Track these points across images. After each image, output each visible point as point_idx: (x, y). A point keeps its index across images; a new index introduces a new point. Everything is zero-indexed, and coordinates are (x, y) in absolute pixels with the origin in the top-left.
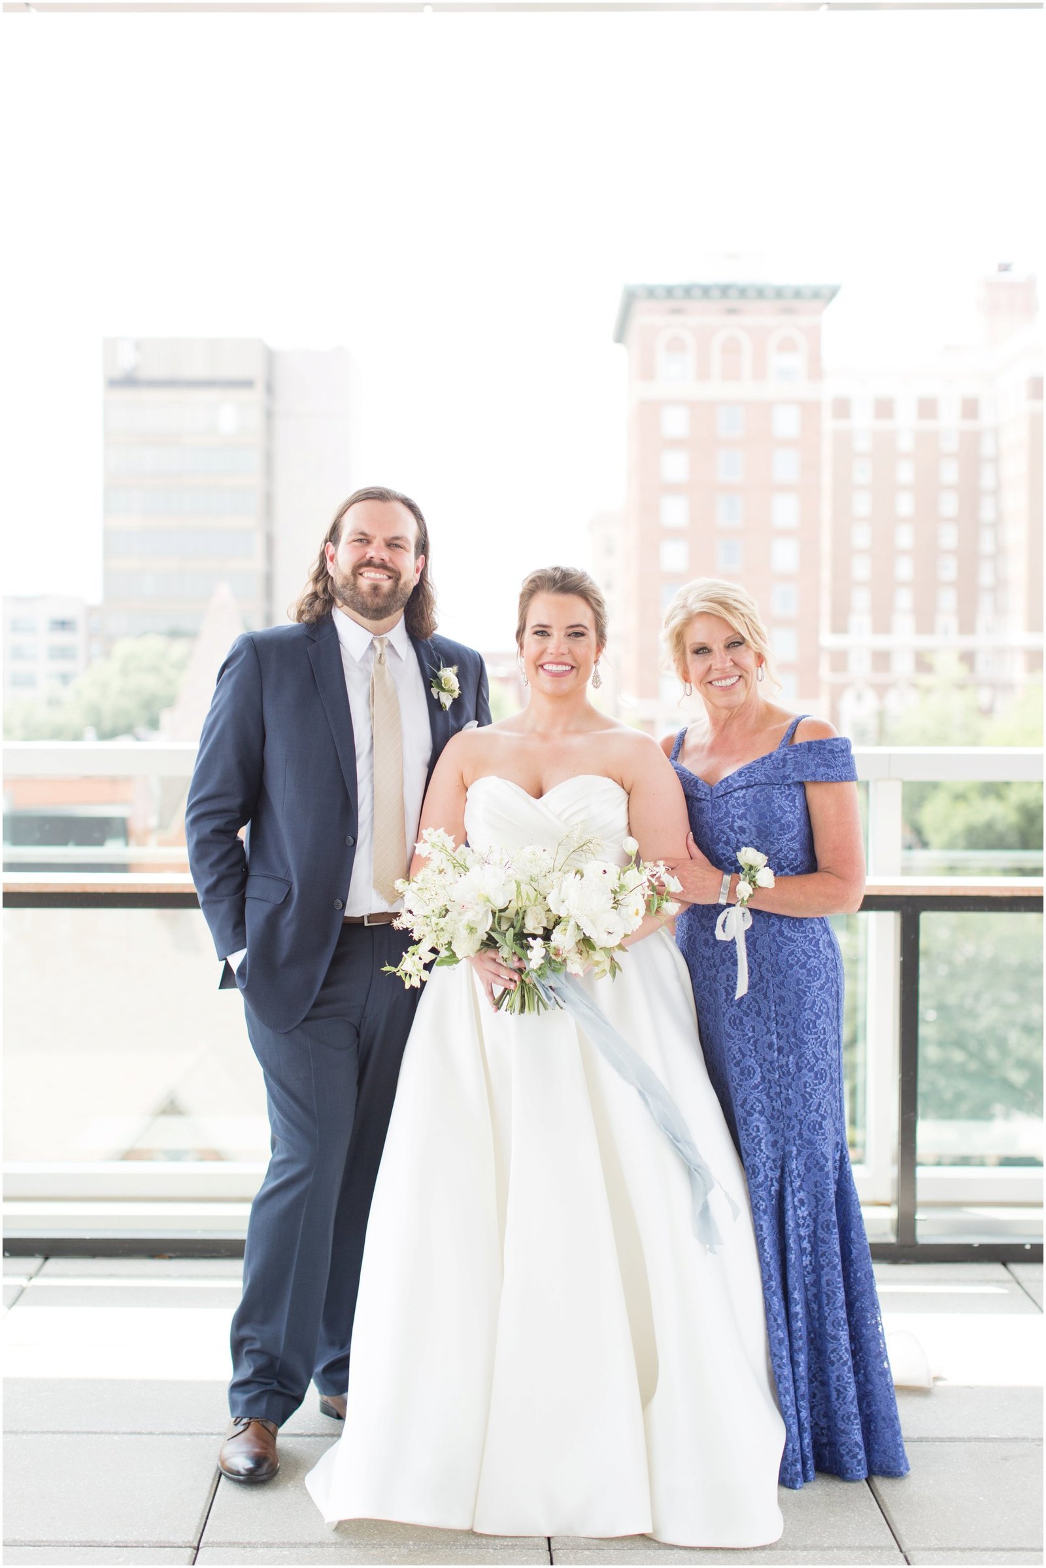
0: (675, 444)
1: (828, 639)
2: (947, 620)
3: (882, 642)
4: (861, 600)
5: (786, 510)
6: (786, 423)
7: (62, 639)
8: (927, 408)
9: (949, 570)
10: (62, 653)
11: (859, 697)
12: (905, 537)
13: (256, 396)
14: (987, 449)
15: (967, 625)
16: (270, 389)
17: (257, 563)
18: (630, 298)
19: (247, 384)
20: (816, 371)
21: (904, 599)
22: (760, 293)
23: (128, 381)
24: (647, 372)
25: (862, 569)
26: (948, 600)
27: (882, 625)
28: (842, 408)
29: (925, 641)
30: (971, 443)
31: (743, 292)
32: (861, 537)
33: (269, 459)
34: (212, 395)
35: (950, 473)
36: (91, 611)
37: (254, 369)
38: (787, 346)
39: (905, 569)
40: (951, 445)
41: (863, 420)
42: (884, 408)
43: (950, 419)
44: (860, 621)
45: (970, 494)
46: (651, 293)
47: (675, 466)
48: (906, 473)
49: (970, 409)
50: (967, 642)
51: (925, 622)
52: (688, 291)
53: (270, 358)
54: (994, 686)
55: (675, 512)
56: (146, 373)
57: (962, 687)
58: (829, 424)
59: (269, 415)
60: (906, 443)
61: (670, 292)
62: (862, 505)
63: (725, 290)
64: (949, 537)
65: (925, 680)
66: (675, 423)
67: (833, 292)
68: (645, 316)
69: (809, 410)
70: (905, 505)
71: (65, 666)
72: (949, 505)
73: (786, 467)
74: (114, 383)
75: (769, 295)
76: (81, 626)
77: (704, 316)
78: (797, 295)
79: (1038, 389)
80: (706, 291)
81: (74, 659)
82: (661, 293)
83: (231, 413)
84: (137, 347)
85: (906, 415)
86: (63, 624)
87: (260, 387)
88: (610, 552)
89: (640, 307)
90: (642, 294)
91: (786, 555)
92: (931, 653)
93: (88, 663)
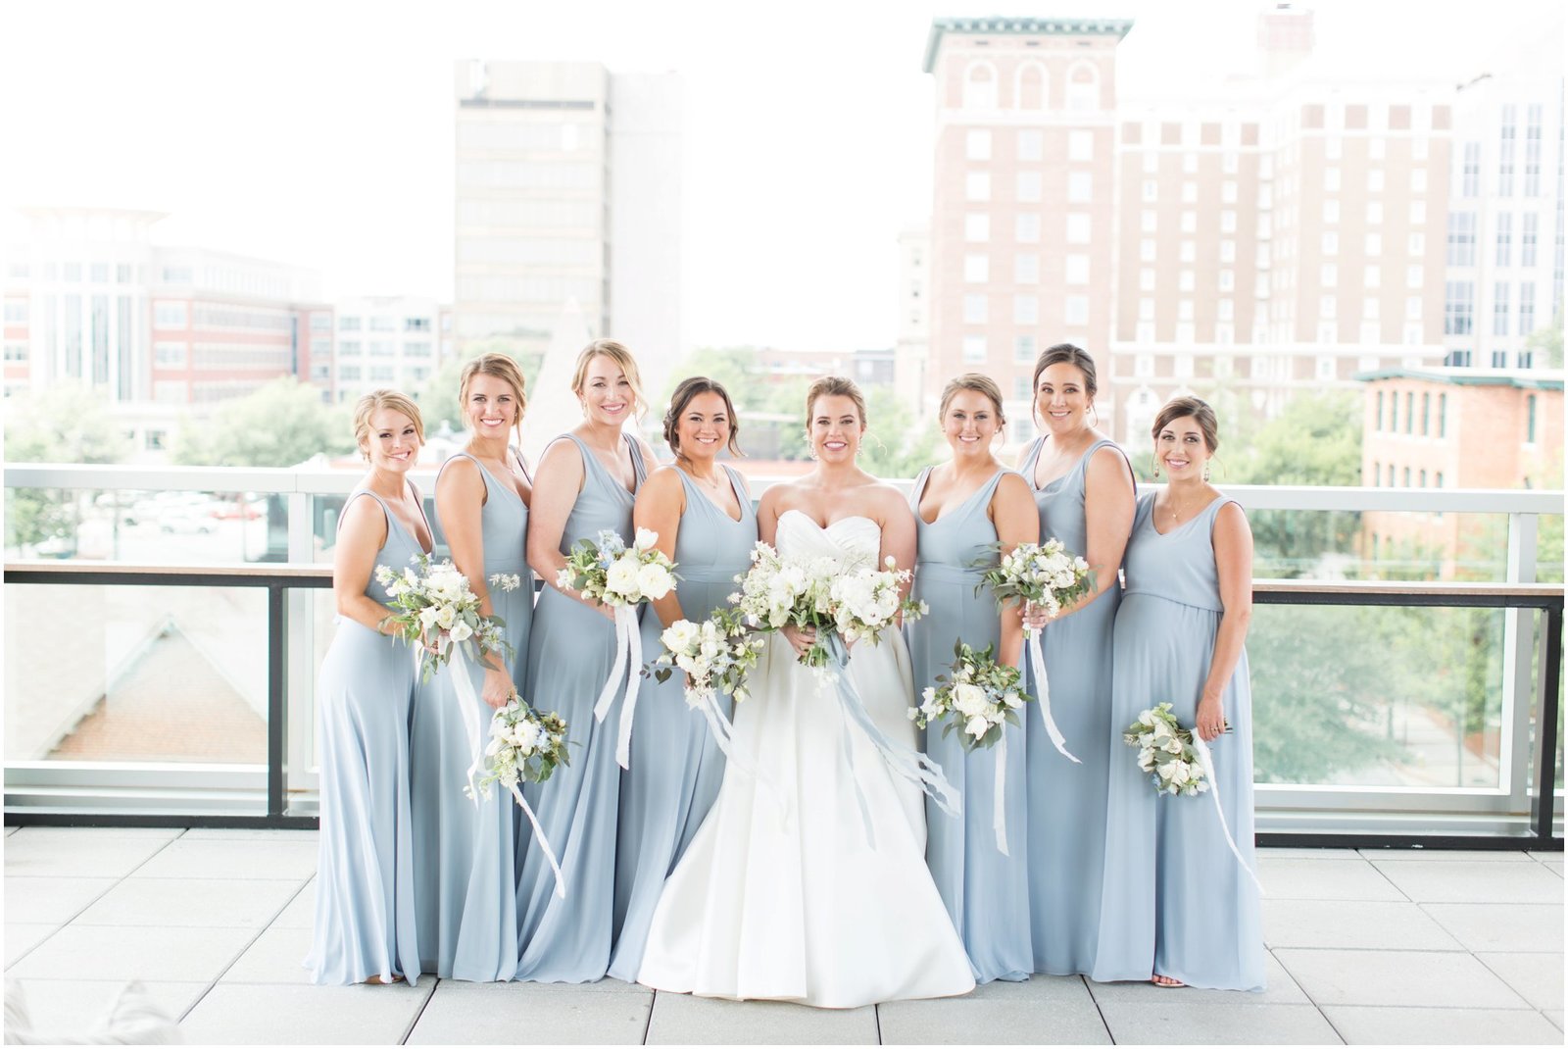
0: (980, 165)
1: (1115, 345)
2: (1225, 329)
3: (1165, 348)
4: (1147, 309)
5: (1079, 228)
6: (1081, 147)
7: (417, 336)
8: (1211, 133)
9: (1227, 283)
10: (417, 349)
11: (1144, 396)
12: (1188, 252)
13: (597, 116)
14: (1266, 172)
15: (1243, 334)
16: (608, 110)
17: (597, 271)
18: (940, 30)
19: (588, 105)
20: (1108, 99)
21: (1186, 309)
22: (1059, 28)
23: (480, 102)
24: (954, 100)
25: (1148, 281)
26: (1226, 310)
27: (1166, 332)
28: (1133, 132)
29: (1205, 349)
30: (1251, 164)
31: (1042, 27)
32: (1148, 252)
33: (607, 172)
34: (557, 115)
35: (1230, 193)
36: (443, 312)
37: (596, 94)
38: (1082, 76)
39: (1187, 282)
40: (1231, 167)
41: (1151, 144)
42: (1171, 133)
43: (1231, 144)
44: (1146, 330)
45: (1249, 212)
46: (958, 27)
47: (979, 186)
48: (1190, 194)
49: (1250, 134)
50: (1243, 349)
51: (1205, 329)
52: (992, 26)
53: (609, 81)
54: (1266, 389)
55: (978, 227)
56: (494, 94)
57: (1237, 390)
58: (1119, 148)
59: (607, 134)
60: (1191, 166)
61: (975, 26)
62: (1150, 222)
63: (1026, 26)
64: (1229, 253)
65: (1204, 383)
66: (979, 146)
67: (1126, 29)
68: (951, 46)
69: (1102, 136)
70: (1189, 222)
71: (420, 362)
72: (1229, 223)
73: (1080, 187)
74: (465, 103)
75: (1067, 28)
76: (434, 325)
77: (1007, 47)
78: (1093, 29)
79: (1314, 116)
80: (1009, 26)
81: (428, 355)
82: (967, 27)
83: (576, 133)
84: (486, 69)
85: (1191, 140)
86: (418, 323)
87: (599, 108)
88: (917, 262)
89: (948, 39)
90: (951, 27)
91: (1078, 269)
92: (1210, 359)
93: (441, 362)
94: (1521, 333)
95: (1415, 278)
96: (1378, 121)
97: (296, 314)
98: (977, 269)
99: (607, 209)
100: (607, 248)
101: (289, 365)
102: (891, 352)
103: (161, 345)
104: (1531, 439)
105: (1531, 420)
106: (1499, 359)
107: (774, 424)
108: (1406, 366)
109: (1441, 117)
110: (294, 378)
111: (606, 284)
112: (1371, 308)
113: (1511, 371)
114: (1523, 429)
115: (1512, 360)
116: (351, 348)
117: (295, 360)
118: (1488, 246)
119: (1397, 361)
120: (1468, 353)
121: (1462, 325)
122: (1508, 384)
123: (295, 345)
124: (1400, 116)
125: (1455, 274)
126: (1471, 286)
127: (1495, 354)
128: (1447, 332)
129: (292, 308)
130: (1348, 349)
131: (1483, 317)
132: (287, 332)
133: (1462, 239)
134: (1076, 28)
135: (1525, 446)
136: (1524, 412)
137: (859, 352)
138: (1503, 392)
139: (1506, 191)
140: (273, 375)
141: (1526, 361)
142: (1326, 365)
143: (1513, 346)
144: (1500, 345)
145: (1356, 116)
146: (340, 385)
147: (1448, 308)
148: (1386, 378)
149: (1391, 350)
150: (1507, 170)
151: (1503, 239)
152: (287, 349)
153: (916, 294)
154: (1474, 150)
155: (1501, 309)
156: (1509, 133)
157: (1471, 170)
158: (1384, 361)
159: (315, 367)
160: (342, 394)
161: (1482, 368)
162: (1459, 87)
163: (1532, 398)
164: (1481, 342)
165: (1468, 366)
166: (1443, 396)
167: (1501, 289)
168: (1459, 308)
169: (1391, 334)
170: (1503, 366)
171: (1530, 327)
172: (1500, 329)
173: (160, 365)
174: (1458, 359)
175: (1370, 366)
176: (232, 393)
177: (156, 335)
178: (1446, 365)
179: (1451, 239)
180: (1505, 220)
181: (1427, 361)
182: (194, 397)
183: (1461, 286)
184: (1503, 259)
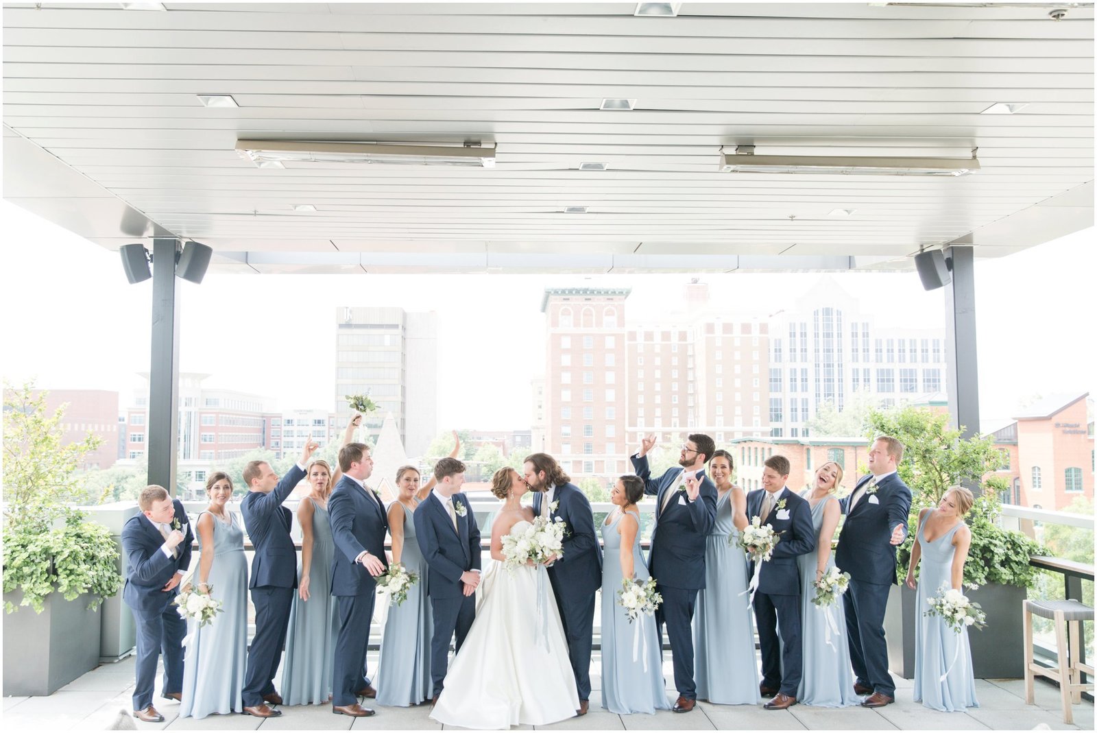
0: (566, 351)
1: (627, 428)
4: (641, 412)
5: (610, 378)
6: (610, 343)
7: (318, 428)
8: (666, 336)
9: (675, 400)
10: (319, 434)
12: (658, 387)
13: (399, 331)
14: (690, 353)
15: (683, 423)
16: (404, 329)
17: (400, 398)
18: (548, 294)
19: (396, 326)
20: (621, 322)
21: (658, 412)
22: (599, 293)
23: (348, 325)
24: (555, 323)
25: (641, 400)
26: (675, 412)
27: (650, 422)
28: (633, 336)
29: (667, 429)
30: (684, 349)
31: (592, 292)
32: (641, 387)
33: (404, 355)
34: (381, 331)
35: (675, 361)
36: (331, 417)
37: (400, 322)
38: (609, 313)
39: (658, 400)
40: (675, 350)
41: (640, 340)
42: (649, 336)
43: (675, 340)
44: (641, 421)
45: (683, 369)
46: (556, 292)
47: (566, 360)
48: (658, 361)
49: (683, 336)
51: (667, 421)
52: (571, 292)
53: (405, 315)
55: (566, 378)
56: (354, 322)
58: (627, 343)
59: (404, 338)
60: (658, 350)
61: (563, 292)
62: (641, 374)
63: (585, 291)
64: (675, 387)
65: (667, 445)
66: (566, 343)
67: (628, 293)
68: (554, 301)
69: (619, 338)
70: (658, 374)
72: (675, 374)
73: (610, 360)
74: (341, 326)
75: (603, 293)
76: (326, 423)
77: (577, 301)
78: (614, 293)
79: (710, 328)
80: (578, 292)
81: (324, 436)
82: (560, 292)
83: (389, 338)
84: (351, 312)
85: (658, 339)
86: (319, 422)
87: (400, 327)
88: (540, 393)
89: (552, 297)
90: (552, 292)
91: (610, 395)
92: (669, 433)
93: (329, 439)
94: (803, 421)
95: (756, 398)
96: (737, 330)
97: (264, 419)
98: (566, 396)
99: (403, 371)
100: (403, 388)
101: (261, 442)
102: (529, 432)
103: (202, 434)
104: (809, 468)
105: (808, 459)
106: (794, 432)
107: (478, 465)
108: (754, 437)
109: (764, 329)
110: (263, 447)
111: (403, 404)
112: (738, 410)
113: (801, 439)
114: (805, 463)
115: (800, 433)
116: (289, 434)
117: (264, 439)
118: (786, 383)
119: (751, 434)
120: (781, 429)
121: (778, 417)
122: (797, 443)
123: (264, 432)
124: (746, 328)
125: (774, 395)
126: (781, 400)
127: (792, 430)
128: (771, 421)
129: (263, 417)
130: (729, 429)
131: (787, 413)
132: (261, 427)
133: (776, 380)
134: (607, 293)
135: (807, 471)
136: (805, 456)
137: (515, 432)
138: (795, 447)
139: (793, 359)
140: (254, 446)
141: (806, 433)
142: (720, 435)
143: (800, 426)
144: (794, 425)
145: (728, 328)
146: (284, 450)
147: (771, 410)
148: (745, 442)
149: (747, 429)
150: (793, 350)
151: (793, 380)
152: (261, 434)
153: (540, 407)
154: (778, 342)
155: (794, 410)
156: (793, 335)
157: (779, 351)
158: (745, 434)
159: (273, 443)
160: (285, 453)
161: (787, 437)
162: (771, 316)
163: (808, 449)
164: (786, 425)
165: (781, 436)
166: (770, 449)
167: (793, 401)
168: (776, 410)
169: (747, 422)
170: (796, 436)
171: (807, 418)
172: (794, 419)
173: (203, 442)
174: (777, 432)
175: (739, 437)
176: (235, 455)
177: (201, 429)
178: (772, 436)
179: (771, 380)
180: (794, 371)
181: (764, 434)
182: (218, 457)
183: (776, 400)
184: (793, 389)
